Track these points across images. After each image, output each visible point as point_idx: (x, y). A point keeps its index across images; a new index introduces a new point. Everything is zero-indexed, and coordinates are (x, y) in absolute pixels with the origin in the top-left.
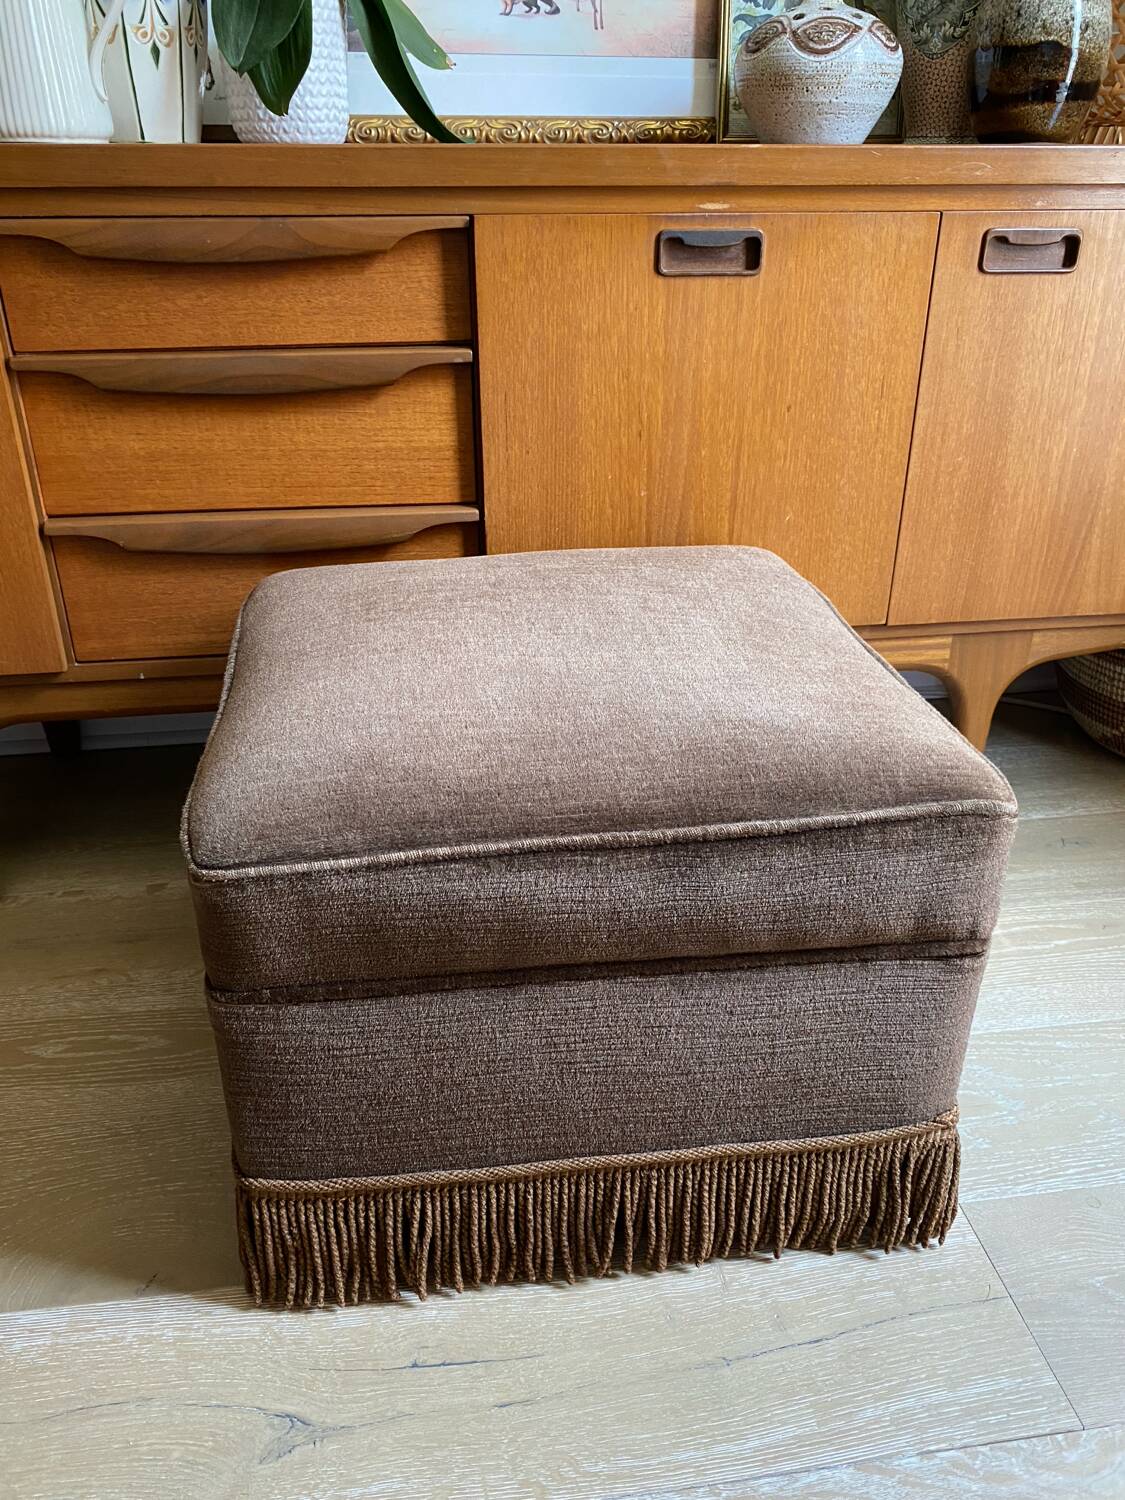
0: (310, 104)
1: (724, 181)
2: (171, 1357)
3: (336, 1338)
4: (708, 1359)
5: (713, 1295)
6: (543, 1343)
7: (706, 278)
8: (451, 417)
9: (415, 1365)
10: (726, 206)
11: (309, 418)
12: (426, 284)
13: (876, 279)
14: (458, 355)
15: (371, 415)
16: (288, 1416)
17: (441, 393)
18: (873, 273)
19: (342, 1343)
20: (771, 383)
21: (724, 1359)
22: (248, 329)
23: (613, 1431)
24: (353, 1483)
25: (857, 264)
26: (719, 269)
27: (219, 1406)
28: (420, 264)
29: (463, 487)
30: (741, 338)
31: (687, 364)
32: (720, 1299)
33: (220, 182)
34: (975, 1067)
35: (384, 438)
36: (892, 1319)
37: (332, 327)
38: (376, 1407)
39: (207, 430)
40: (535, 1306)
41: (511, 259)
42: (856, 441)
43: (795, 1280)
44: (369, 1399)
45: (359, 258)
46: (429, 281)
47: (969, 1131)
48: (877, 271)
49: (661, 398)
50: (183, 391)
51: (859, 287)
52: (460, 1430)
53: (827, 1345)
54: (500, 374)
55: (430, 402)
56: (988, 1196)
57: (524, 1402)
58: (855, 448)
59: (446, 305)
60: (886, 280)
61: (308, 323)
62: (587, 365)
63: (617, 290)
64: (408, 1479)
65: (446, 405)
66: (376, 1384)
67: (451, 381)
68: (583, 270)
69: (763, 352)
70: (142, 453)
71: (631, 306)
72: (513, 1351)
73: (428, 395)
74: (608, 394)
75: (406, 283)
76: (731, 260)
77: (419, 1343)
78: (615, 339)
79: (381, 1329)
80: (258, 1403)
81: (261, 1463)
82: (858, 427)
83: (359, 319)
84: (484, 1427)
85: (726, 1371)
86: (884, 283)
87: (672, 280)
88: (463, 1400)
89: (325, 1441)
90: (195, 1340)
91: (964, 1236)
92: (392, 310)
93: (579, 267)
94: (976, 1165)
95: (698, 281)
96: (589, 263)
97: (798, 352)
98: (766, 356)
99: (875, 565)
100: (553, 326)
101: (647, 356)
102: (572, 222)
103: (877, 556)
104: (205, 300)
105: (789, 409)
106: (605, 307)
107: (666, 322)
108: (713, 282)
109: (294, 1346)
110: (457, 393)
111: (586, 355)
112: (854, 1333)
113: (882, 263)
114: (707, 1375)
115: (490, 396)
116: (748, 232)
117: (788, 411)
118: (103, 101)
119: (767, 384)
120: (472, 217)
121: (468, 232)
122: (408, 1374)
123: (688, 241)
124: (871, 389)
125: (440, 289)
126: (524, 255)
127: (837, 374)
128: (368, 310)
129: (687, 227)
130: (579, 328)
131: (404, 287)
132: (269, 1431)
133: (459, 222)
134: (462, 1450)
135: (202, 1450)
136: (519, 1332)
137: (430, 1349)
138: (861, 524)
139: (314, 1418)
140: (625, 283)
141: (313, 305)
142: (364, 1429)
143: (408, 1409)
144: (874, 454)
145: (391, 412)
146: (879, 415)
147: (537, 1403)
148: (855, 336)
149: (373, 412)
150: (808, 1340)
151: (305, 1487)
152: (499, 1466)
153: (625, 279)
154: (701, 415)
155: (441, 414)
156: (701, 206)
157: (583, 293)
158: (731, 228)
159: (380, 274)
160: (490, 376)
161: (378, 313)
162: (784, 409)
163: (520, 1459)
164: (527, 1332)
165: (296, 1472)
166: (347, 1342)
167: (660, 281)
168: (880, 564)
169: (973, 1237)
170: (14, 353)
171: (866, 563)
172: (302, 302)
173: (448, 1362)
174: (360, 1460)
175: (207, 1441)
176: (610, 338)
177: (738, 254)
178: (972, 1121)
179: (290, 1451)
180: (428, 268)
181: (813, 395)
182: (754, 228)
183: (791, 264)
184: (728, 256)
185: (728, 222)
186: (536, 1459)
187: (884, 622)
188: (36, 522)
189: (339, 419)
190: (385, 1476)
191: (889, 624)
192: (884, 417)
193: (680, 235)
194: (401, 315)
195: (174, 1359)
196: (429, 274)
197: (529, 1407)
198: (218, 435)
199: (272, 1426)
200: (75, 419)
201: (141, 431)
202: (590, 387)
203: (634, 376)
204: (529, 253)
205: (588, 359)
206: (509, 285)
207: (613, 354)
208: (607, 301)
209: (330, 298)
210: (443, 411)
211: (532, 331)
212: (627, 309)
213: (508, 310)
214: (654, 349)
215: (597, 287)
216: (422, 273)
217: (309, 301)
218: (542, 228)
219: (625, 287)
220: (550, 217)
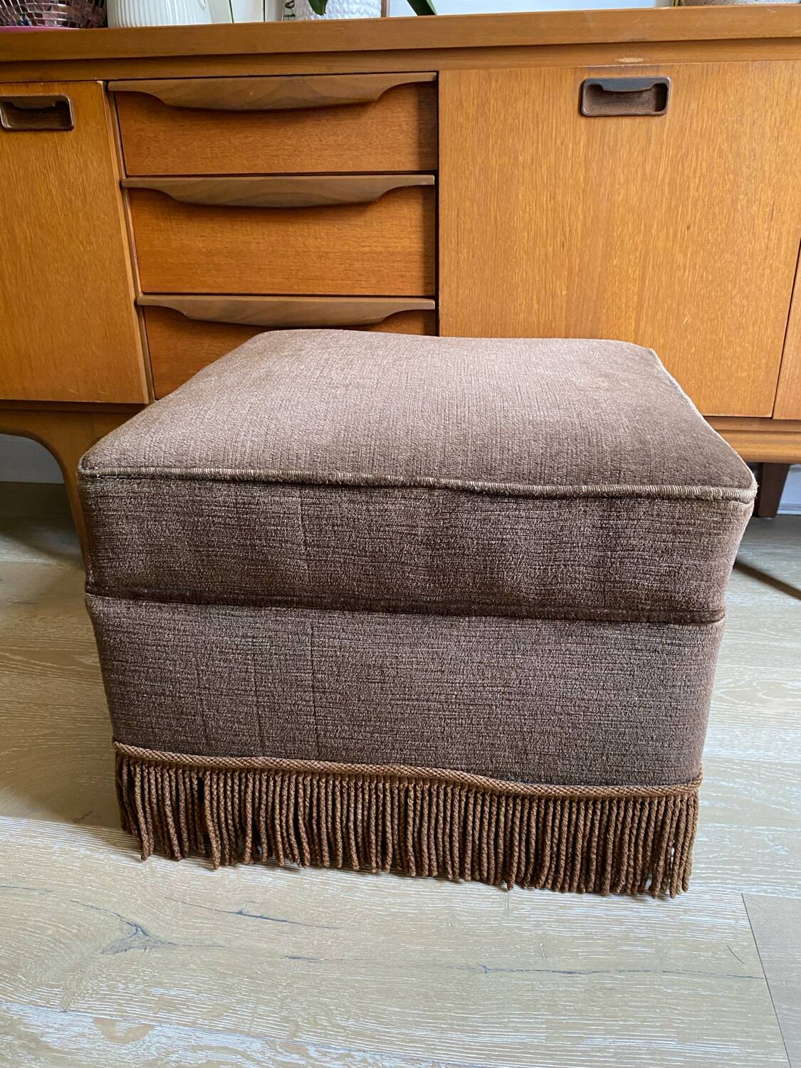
0: (346, 10)
1: (638, 37)
2: (77, 867)
3: (192, 880)
4: (470, 964)
5: (493, 917)
6: (343, 920)
7: (620, 119)
8: (419, 229)
9: (240, 913)
10: (640, 60)
11: (317, 228)
12: (404, 127)
13: (769, 118)
14: (425, 180)
15: (361, 227)
16: (135, 925)
17: (413, 211)
18: (766, 112)
19: (195, 884)
20: (673, 206)
21: (484, 967)
22: (278, 160)
23: (371, 998)
24: (160, 984)
25: (752, 105)
26: (633, 111)
27: (92, 907)
28: (401, 112)
29: (426, 284)
30: (648, 168)
31: (603, 189)
32: (498, 921)
33: (261, 50)
34: (794, 789)
35: (369, 244)
36: (646, 971)
37: (336, 160)
38: (200, 935)
39: (248, 235)
40: (348, 892)
41: (465, 104)
42: (747, 257)
43: (568, 921)
44: (197, 928)
45: (358, 106)
46: (407, 125)
47: (770, 837)
48: (770, 111)
49: (581, 217)
50: (231, 204)
51: (753, 125)
52: (253, 967)
53: (580, 978)
54: (454, 194)
55: (404, 217)
56: (771, 893)
57: (309, 960)
58: (746, 263)
59: (420, 143)
60: (778, 119)
61: (319, 156)
62: (522, 188)
63: (548, 127)
64: (199, 992)
65: (416, 220)
66: (207, 919)
67: (420, 201)
68: (521, 112)
69: (667, 181)
70: (204, 250)
71: (558, 141)
72: (317, 921)
73: (402, 212)
74: (538, 212)
75: (390, 126)
76: (643, 104)
77: (249, 898)
78: (544, 168)
79: (227, 882)
80: (119, 912)
81: (103, 952)
82: (749, 245)
83: (356, 153)
84: (271, 969)
85: (482, 977)
86: (775, 121)
87: (592, 120)
88: (265, 946)
89: (153, 950)
90: (98, 859)
91: (737, 920)
92: (379, 147)
93: (518, 110)
94: (769, 866)
95: (614, 120)
96: (526, 107)
97: (697, 180)
98: (669, 183)
99: (762, 365)
100: (496, 157)
101: (571, 181)
102: (514, 74)
103: (765, 357)
104: (250, 139)
105: (688, 228)
106: (538, 143)
107: (586, 155)
108: (626, 122)
109: (161, 879)
110: (424, 211)
111: (521, 180)
112: (606, 974)
113: (775, 104)
114: (464, 976)
115: (446, 211)
116: (657, 79)
117: (688, 229)
118: (203, 8)
119: (670, 207)
120: (438, 72)
121: (434, 84)
122: (231, 918)
123: (606, 87)
124: (761, 213)
125: (415, 131)
126: (476, 102)
127: (732, 199)
128: (362, 147)
129: (605, 76)
130: (516, 158)
131: (388, 129)
132: (118, 933)
133: (428, 77)
134: (248, 982)
135: (68, 934)
136: (327, 908)
137: (256, 905)
138: (751, 329)
139: (152, 931)
140: (554, 123)
141: (323, 143)
142: (183, 948)
143: (221, 943)
144: (763, 269)
145: (375, 224)
146: (769, 236)
147: (320, 962)
148: (749, 167)
149: (363, 224)
150: (562, 970)
151: (125, 978)
152: (270, 1001)
153: (554, 120)
154: (613, 230)
155: (411, 227)
156: (620, 60)
157: (520, 132)
158: (644, 76)
159: (371, 118)
160: (447, 196)
161: (369, 150)
162: (685, 227)
163: (289, 1000)
164: (334, 909)
165: (123, 965)
166: (199, 885)
167: (583, 120)
168: (767, 364)
169: (746, 923)
170: (127, 176)
171: (755, 363)
172: (316, 141)
173: (265, 916)
174: (172, 970)
175: (73, 929)
176: (541, 167)
177: (649, 99)
178: (776, 831)
179: (126, 950)
180: (407, 115)
181: (710, 217)
182: (661, 75)
183: (694, 106)
184: (641, 100)
185: (640, 71)
186: (301, 1004)
187: (770, 416)
188: (133, 296)
189: (338, 229)
190: (185, 985)
191: (774, 418)
192: (773, 236)
193: (600, 83)
194: (385, 151)
195: (78, 869)
196: (407, 119)
197: (312, 964)
198: (254, 239)
199: (121, 929)
200: (163, 224)
201: (204, 234)
202: (524, 206)
203: (559, 198)
204: (480, 99)
205: (523, 183)
206: (464, 125)
207: (543, 179)
208: (540, 137)
209: (335, 137)
210: (413, 224)
211: (480, 161)
212: (555, 143)
213: (462, 144)
214: (576, 176)
215: (532, 126)
216: (403, 119)
217: (321, 140)
218: (490, 79)
219: (554, 126)
220: (496, 70)
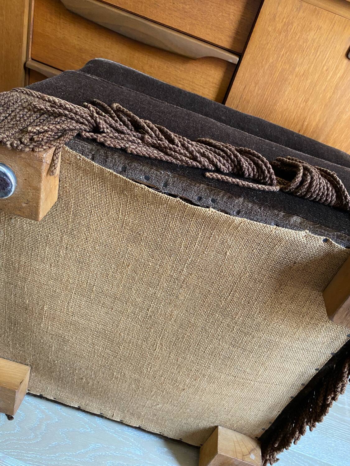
8: (217, 86)
11: (153, 61)
12: (232, 17)
14: (232, 58)
15: (181, 71)
17: (217, 73)
22: (142, 6)
28: (233, 5)
31: (338, 108)
35: (183, 83)
37: (180, 21)
39: (108, 48)
41: (277, 19)
46: (234, 16)
49: (318, 118)
50: (102, 24)
54: (247, 75)
55: (210, 76)
59: (238, 32)
61: (170, 14)
62: (290, 88)
65: (217, 80)
67: (224, 70)
68: (310, 39)
70: (77, 47)
71: (325, 68)
73: (210, 72)
74: (293, 106)
75: (223, 12)
78: (309, 81)
83: (194, 22)
92: (211, 23)
93: (309, 37)
96: (315, 37)
100: (282, 62)
101: (321, 96)
102: (316, 12)
106: (312, 63)
107: (338, 83)
110: (224, 76)
111: (291, 83)
115: (238, 84)
125: (237, 22)
126: (284, 20)
128: (199, 19)
130: (294, 69)
131: (221, 13)
140: (328, 55)
145: (191, 73)
149: (183, 69)
153: (329, 53)
154: (332, 135)
155: (213, 83)
157: (304, 52)
160: (242, 75)
161: (203, 23)
167: (346, 60)
176: (307, 80)
180: (236, 9)
188: (24, 59)
189: (167, 67)
194: (214, 28)
196: (235, 12)
198: (112, 52)
200: (54, 19)
201: (80, 36)
202: (286, 99)
203: (310, 103)
204: (288, 20)
205: (292, 86)
206: (271, 32)
207: (305, 88)
208: (315, 60)
209: (184, 6)
210: (214, 82)
211: (271, 61)
212: (322, 69)
213: (265, 45)
214: (325, 94)
215: (313, 51)
216: (231, 11)
217: (174, 3)
218: (300, 10)
219: (327, 57)
220: (306, 5)
